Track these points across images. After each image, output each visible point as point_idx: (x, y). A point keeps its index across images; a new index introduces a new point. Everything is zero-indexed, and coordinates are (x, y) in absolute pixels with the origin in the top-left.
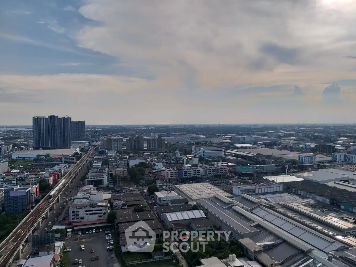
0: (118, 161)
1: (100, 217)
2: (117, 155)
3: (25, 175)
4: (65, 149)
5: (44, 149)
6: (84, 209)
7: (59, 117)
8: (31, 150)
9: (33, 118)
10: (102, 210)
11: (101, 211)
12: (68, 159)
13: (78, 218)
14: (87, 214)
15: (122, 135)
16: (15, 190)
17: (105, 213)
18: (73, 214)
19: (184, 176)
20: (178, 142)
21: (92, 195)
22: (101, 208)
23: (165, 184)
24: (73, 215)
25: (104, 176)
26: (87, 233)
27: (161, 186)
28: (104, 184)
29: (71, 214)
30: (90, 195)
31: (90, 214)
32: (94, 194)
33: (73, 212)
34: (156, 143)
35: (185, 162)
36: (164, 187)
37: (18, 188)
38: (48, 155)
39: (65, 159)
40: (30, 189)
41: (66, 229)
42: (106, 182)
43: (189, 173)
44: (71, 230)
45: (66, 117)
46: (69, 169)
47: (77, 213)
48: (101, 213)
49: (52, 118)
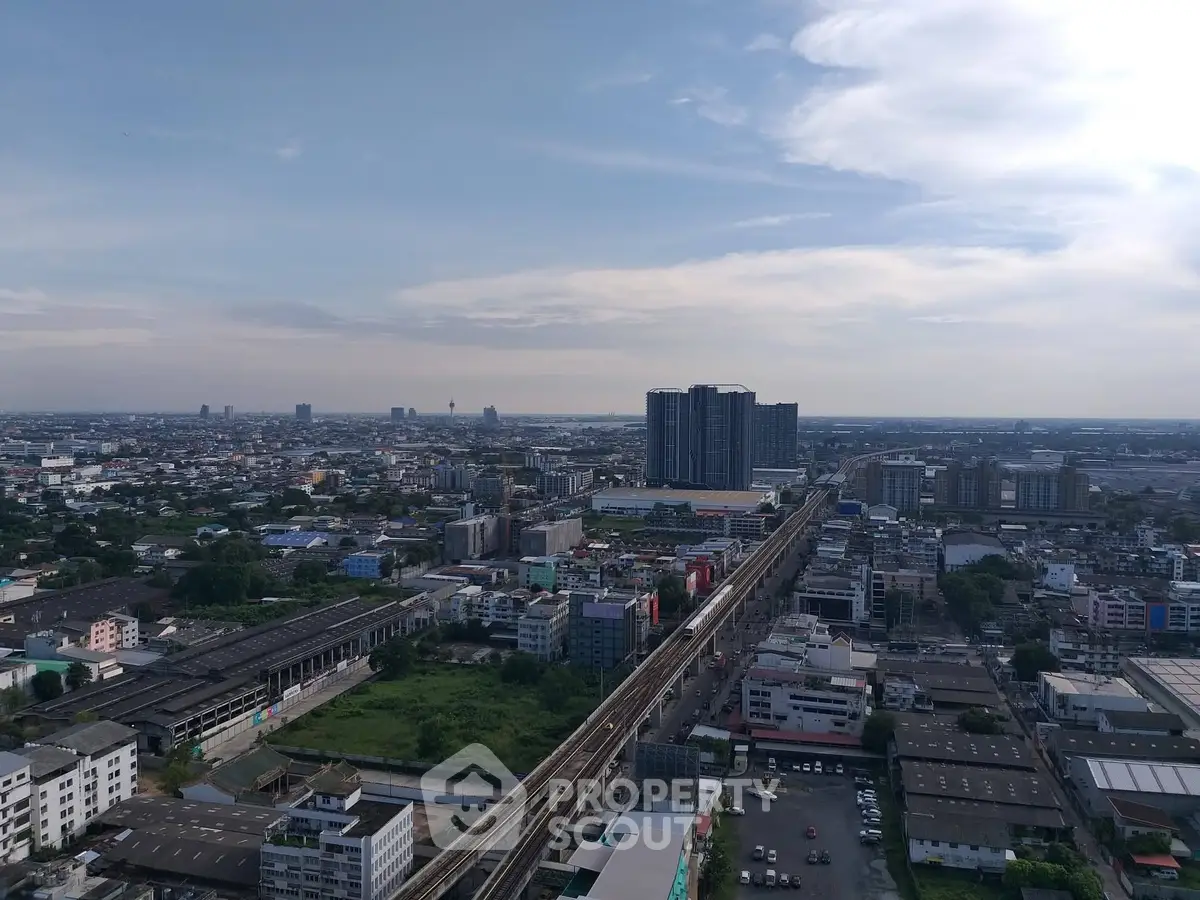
0: (905, 545)
1: (837, 724)
2: (903, 523)
3: (622, 560)
4: (734, 490)
5: (675, 486)
6: (788, 690)
7: (721, 390)
8: (641, 487)
9: (648, 394)
10: (844, 703)
11: (845, 707)
12: (740, 521)
13: (767, 716)
14: (796, 708)
15: (921, 455)
16: (596, 601)
17: (854, 716)
18: (755, 698)
19: (1171, 624)
20: (1149, 490)
21: (814, 646)
22: (841, 696)
23: (1085, 647)
24: (753, 704)
25: (854, 589)
26: (796, 771)
27: (1067, 653)
28: (854, 616)
29: (747, 698)
30: (808, 646)
31: (807, 709)
32: (820, 647)
33: (752, 693)
34: (1054, 487)
35: (1179, 569)
36: (1081, 659)
37: (606, 594)
38: (686, 507)
39: (732, 521)
40: (634, 601)
41: (733, 742)
42: (860, 612)
43: (1192, 617)
44: (745, 748)
45: (741, 391)
46: (744, 555)
47: (767, 700)
48: (844, 714)
49: (701, 393)
